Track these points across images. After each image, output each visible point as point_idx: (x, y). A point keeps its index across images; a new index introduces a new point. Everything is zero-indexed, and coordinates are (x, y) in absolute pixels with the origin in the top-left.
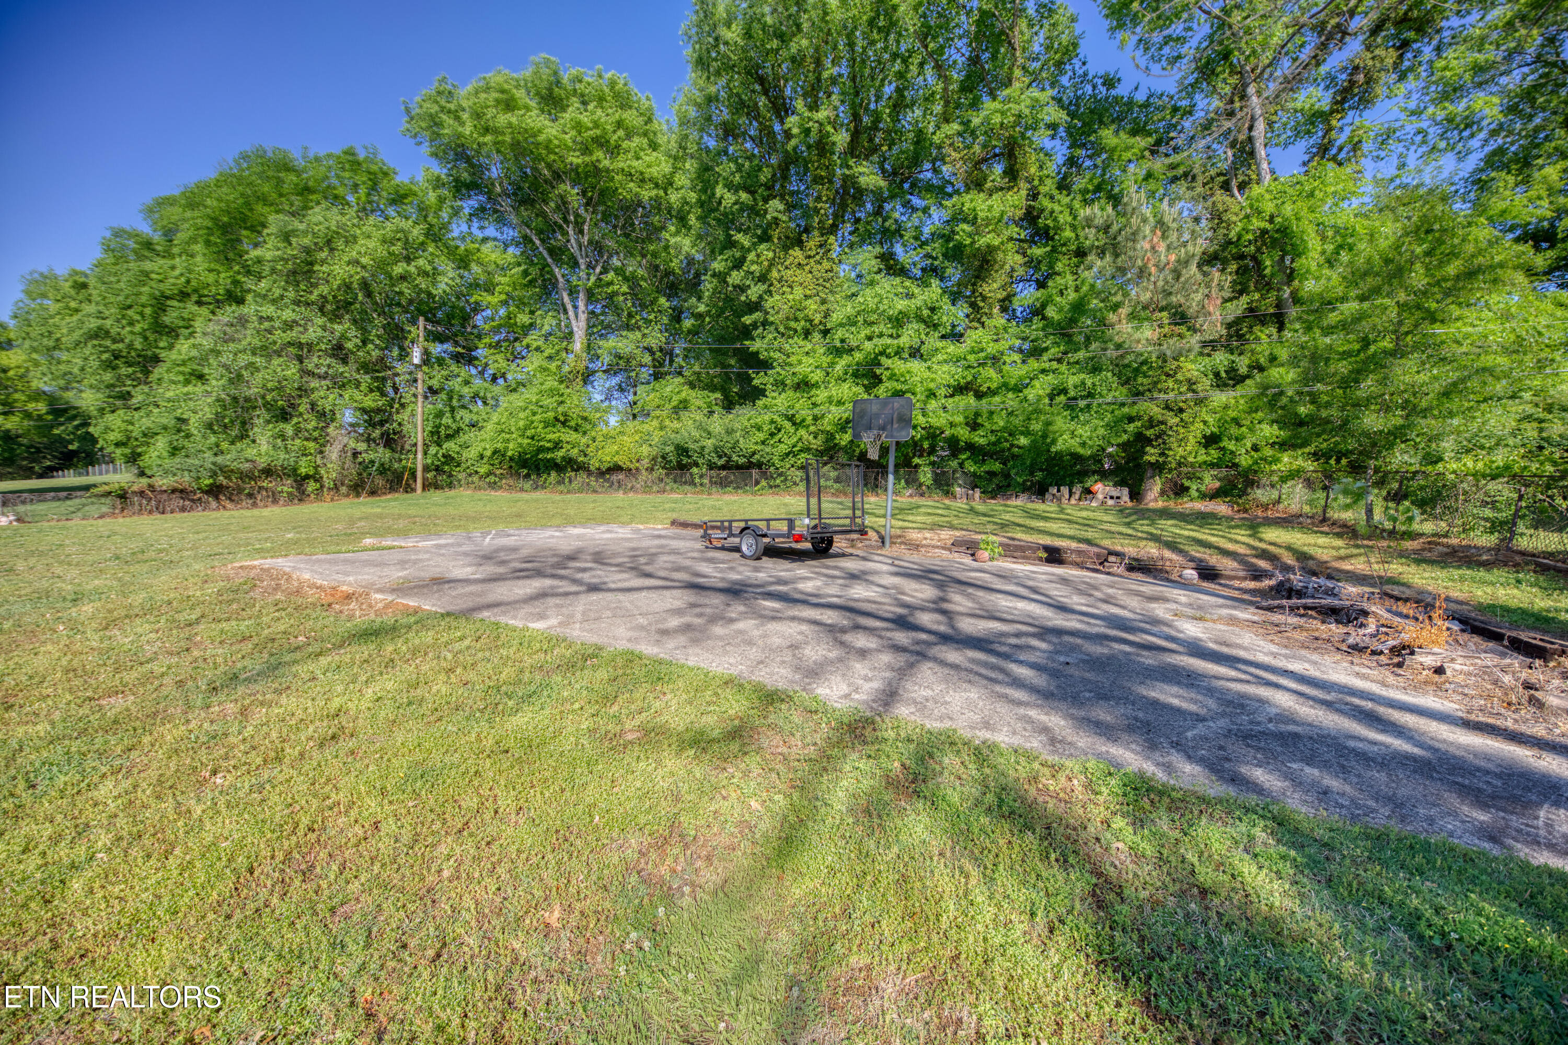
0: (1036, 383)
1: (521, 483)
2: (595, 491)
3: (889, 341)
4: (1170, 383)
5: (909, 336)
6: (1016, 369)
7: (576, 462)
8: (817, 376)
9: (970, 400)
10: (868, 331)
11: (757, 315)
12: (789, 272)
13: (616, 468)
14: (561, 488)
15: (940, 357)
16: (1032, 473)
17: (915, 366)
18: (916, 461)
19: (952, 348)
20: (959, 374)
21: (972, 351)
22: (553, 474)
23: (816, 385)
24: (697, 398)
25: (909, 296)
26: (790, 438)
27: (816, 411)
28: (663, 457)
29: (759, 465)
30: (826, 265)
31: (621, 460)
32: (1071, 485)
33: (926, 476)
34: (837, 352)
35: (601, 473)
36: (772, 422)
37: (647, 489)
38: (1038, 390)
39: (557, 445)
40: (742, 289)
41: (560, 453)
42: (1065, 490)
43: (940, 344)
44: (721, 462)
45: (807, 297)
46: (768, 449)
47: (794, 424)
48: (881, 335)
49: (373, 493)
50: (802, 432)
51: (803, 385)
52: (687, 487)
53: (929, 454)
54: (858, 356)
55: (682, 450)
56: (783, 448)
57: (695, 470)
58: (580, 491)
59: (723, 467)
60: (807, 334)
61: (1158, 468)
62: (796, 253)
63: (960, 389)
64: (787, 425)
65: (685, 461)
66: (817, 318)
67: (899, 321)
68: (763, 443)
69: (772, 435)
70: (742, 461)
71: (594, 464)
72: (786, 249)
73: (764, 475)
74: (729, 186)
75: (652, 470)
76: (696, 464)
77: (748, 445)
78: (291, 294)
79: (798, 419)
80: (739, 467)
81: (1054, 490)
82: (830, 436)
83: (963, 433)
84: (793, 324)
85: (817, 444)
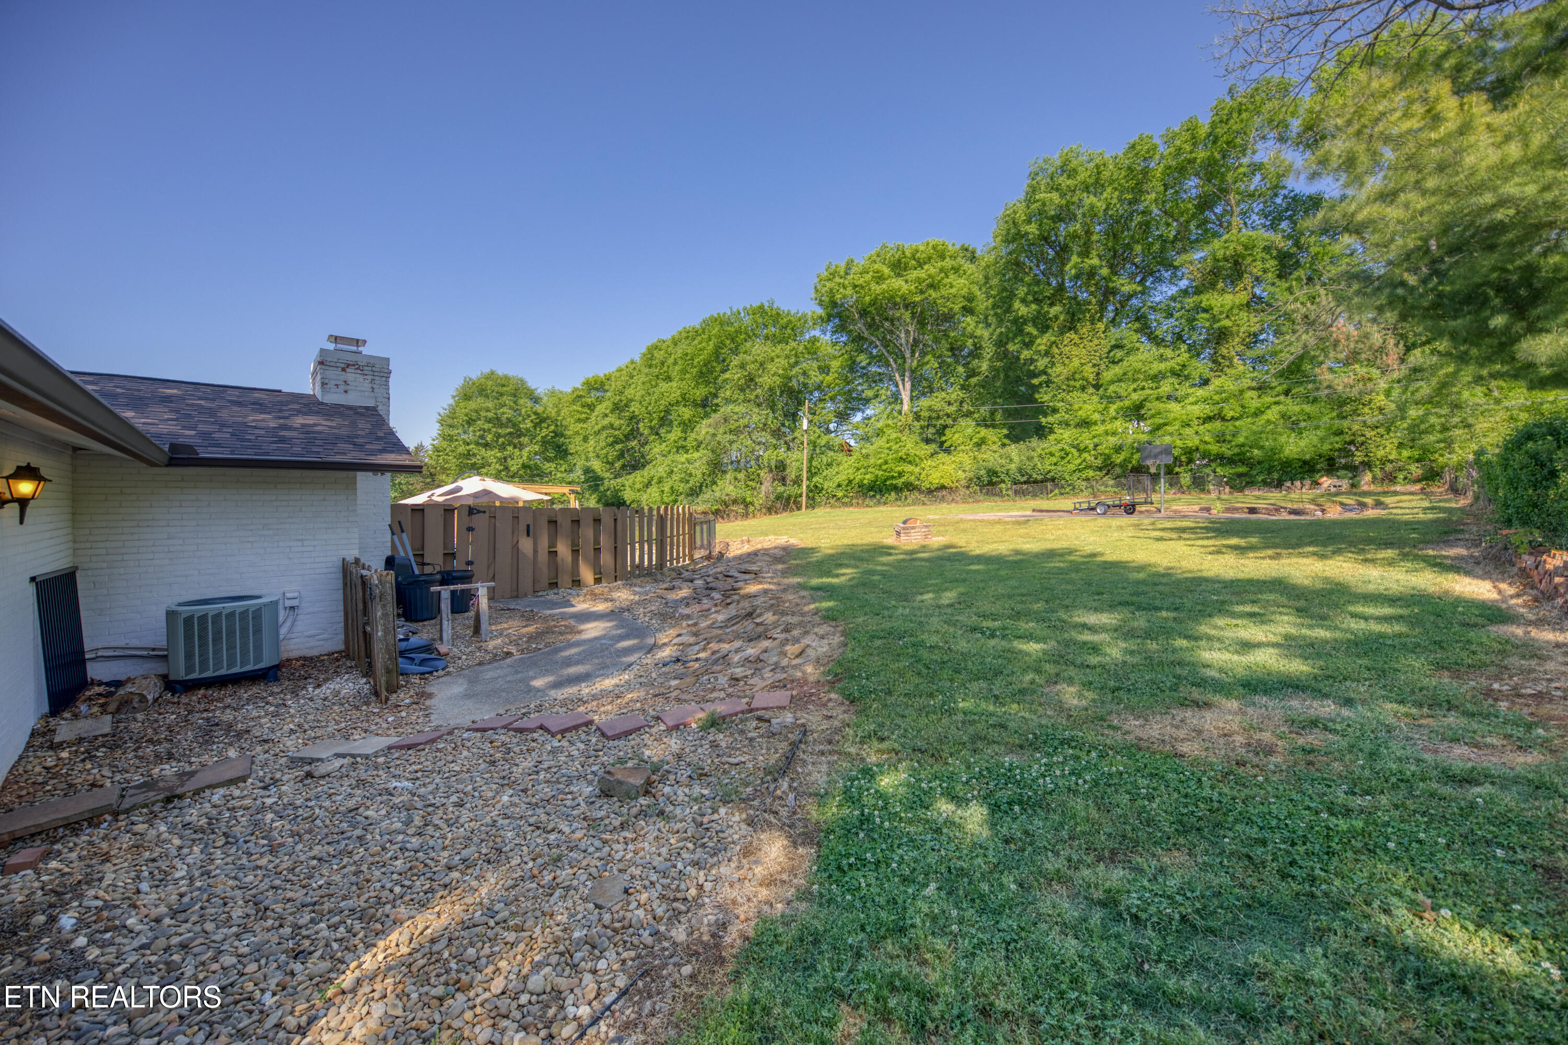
0: (1269, 412)
1: (868, 501)
2: (924, 504)
3: (1150, 392)
4: (1366, 410)
5: (1166, 387)
6: (1253, 400)
7: (911, 484)
8: (1096, 416)
9: (1218, 425)
10: (1135, 386)
11: (1044, 378)
12: (1067, 349)
13: (943, 487)
14: (899, 503)
15: (1191, 399)
16: (1269, 473)
17: (1173, 406)
18: (1177, 469)
19: (1201, 392)
20: (1208, 410)
21: (1217, 393)
22: (893, 494)
23: (1095, 423)
24: (992, 435)
25: (1162, 358)
26: (1076, 460)
27: (1096, 440)
28: (978, 478)
29: (1053, 480)
30: (1096, 342)
31: (946, 482)
32: (1302, 479)
33: (1186, 479)
34: (1110, 400)
35: (930, 491)
36: (1062, 450)
37: (965, 502)
38: (1272, 414)
39: (901, 474)
40: (1032, 361)
41: (902, 480)
42: (1298, 483)
43: (1191, 391)
44: (1025, 479)
45: (1082, 364)
46: (1059, 468)
47: (1079, 450)
48: (1143, 389)
49: (776, 512)
50: (1085, 455)
51: (1085, 424)
52: (996, 498)
53: (1188, 464)
54: (1127, 403)
55: (992, 473)
56: (1072, 467)
57: (1003, 485)
58: (914, 504)
59: (1025, 483)
60: (1083, 388)
61: (1367, 465)
62: (1071, 335)
63: (1209, 419)
64: (1074, 451)
65: (995, 479)
66: (1091, 377)
67: (1157, 378)
68: (1055, 464)
69: (1063, 458)
70: (1040, 478)
71: (925, 485)
72: (1062, 333)
73: (1056, 486)
74: (1023, 301)
75: (968, 487)
76: (1003, 481)
77: (1046, 466)
78: (742, 397)
79: (1082, 446)
80: (1036, 482)
81: (1288, 484)
82: (1108, 457)
83: (1214, 448)
84: (1072, 383)
85: (1099, 462)
